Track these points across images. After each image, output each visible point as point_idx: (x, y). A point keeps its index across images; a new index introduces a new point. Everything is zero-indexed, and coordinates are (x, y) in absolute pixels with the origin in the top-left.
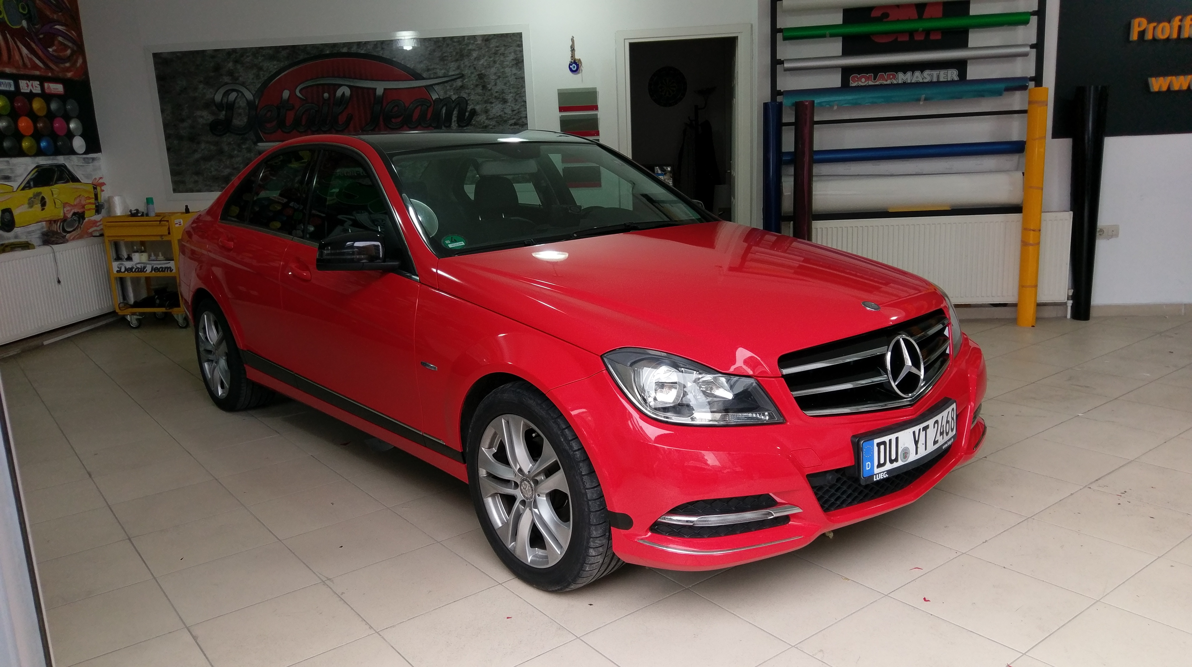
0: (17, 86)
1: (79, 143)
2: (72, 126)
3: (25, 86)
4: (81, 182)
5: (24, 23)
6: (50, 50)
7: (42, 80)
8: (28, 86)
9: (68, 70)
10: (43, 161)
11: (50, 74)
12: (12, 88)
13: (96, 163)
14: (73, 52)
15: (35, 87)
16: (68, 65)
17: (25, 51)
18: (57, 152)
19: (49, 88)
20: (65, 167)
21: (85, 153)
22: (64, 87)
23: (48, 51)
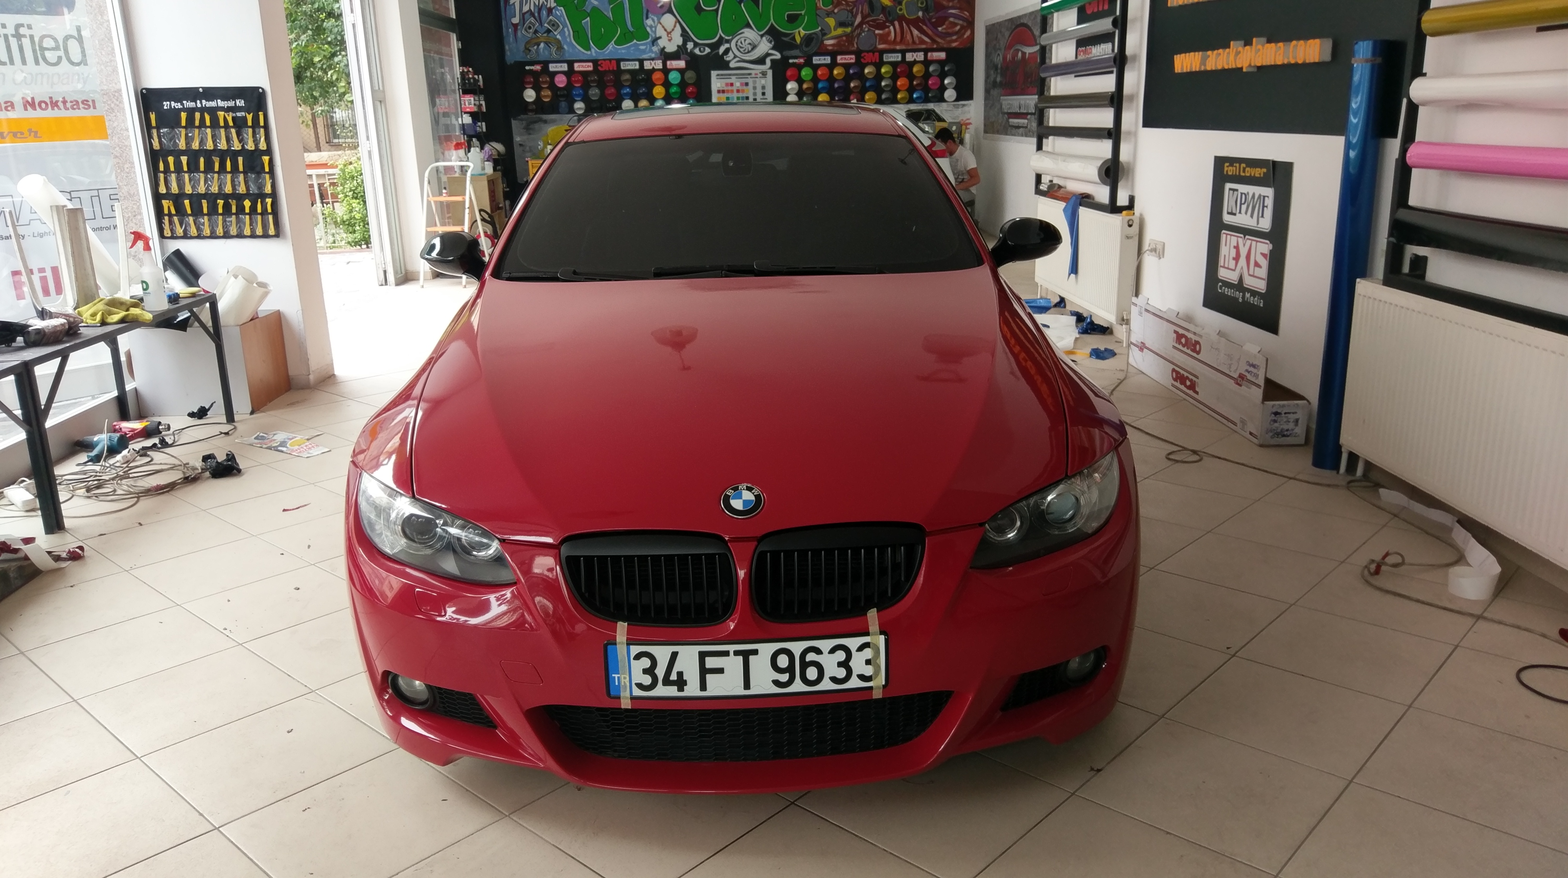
0: (904, 57)
1: (950, 94)
2: (946, 82)
3: (910, 57)
4: (945, 121)
5: (920, 14)
6: (940, 29)
7: (926, 51)
8: (913, 56)
9: (955, 41)
10: (913, 107)
11: (935, 46)
12: (900, 59)
13: (966, 108)
14: (962, 27)
15: (920, 56)
16: (954, 37)
17: (916, 32)
18: (927, 100)
19: (932, 55)
20: (934, 111)
21: (955, 101)
22: (947, 55)
23: (938, 30)
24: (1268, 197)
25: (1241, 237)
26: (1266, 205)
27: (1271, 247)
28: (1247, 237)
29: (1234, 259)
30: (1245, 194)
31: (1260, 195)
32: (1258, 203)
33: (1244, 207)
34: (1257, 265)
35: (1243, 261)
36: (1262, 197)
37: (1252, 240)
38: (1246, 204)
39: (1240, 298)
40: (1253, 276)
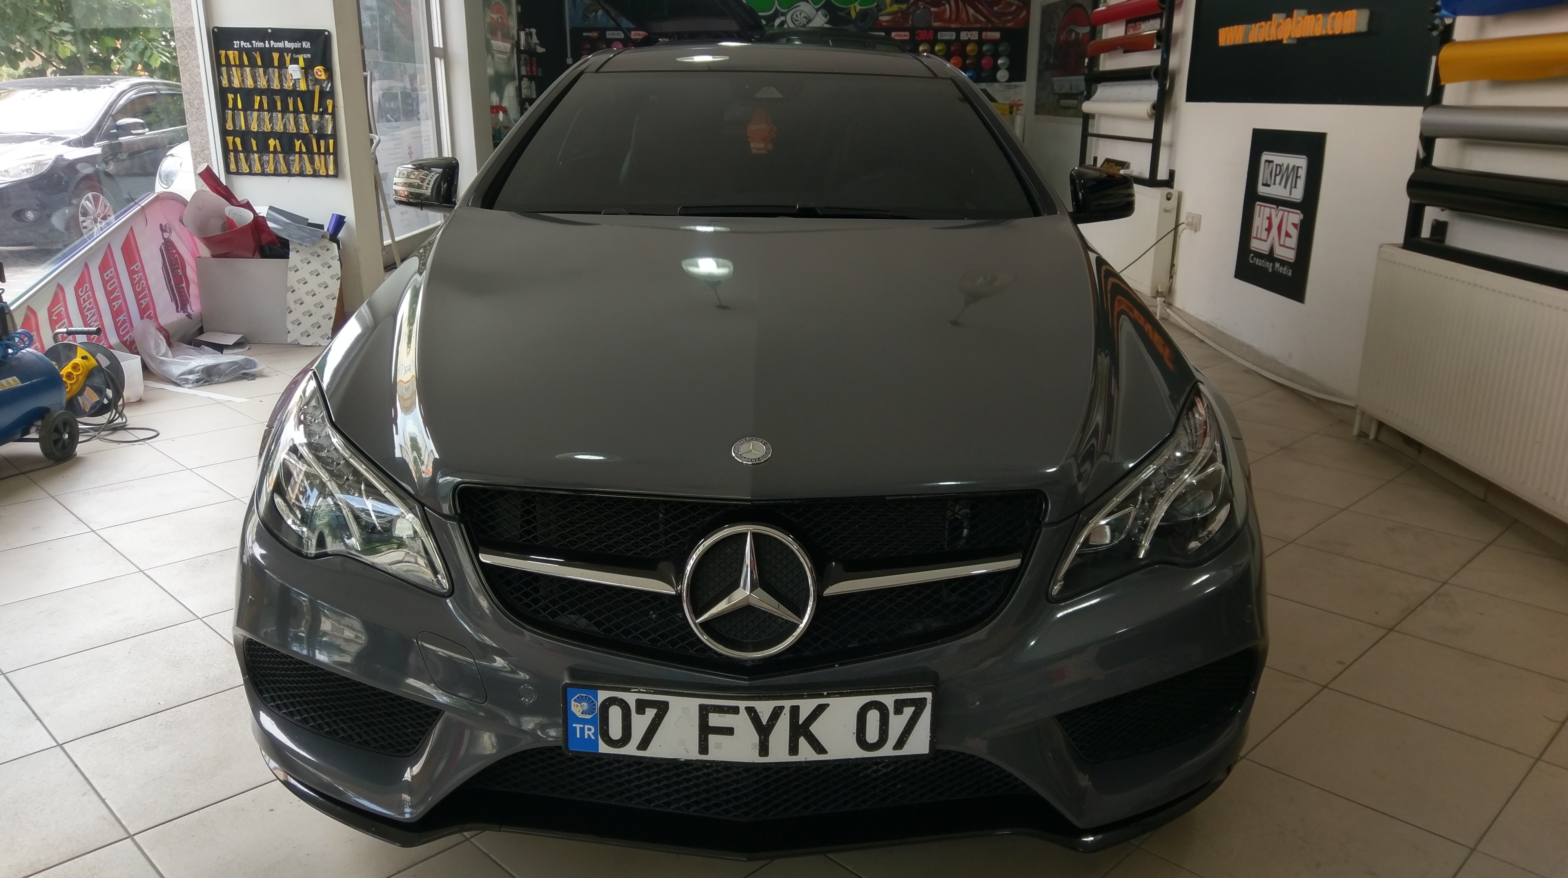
0: (958, 36)
1: (1003, 75)
2: (1000, 62)
3: (964, 36)
6: (996, 8)
7: (980, 31)
8: (967, 35)
9: (1009, 21)
11: (990, 26)
12: (954, 37)
13: (1018, 89)
14: (1019, 7)
15: (974, 35)
16: (1010, 18)
17: (971, 11)
19: (986, 34)
21: (1007, 81)
22: (1001, 35)
23: (994, 9)
24: (1301, 167)
25: (1274, 208)
26: (1299, 175)
27: (1302, 216)
28: (1280, 207)
29: (1266, 230)
30: (1280, 165)
31: (1294, 167)
32: (1292, 174)
33: (1278, 178)
34: (1288, 235)
35: (1274, 231)
36: (1296, 168)
37: (1284, 211)
38: (1280, 175)
39: (1270, 268)
40: (1283, 246)
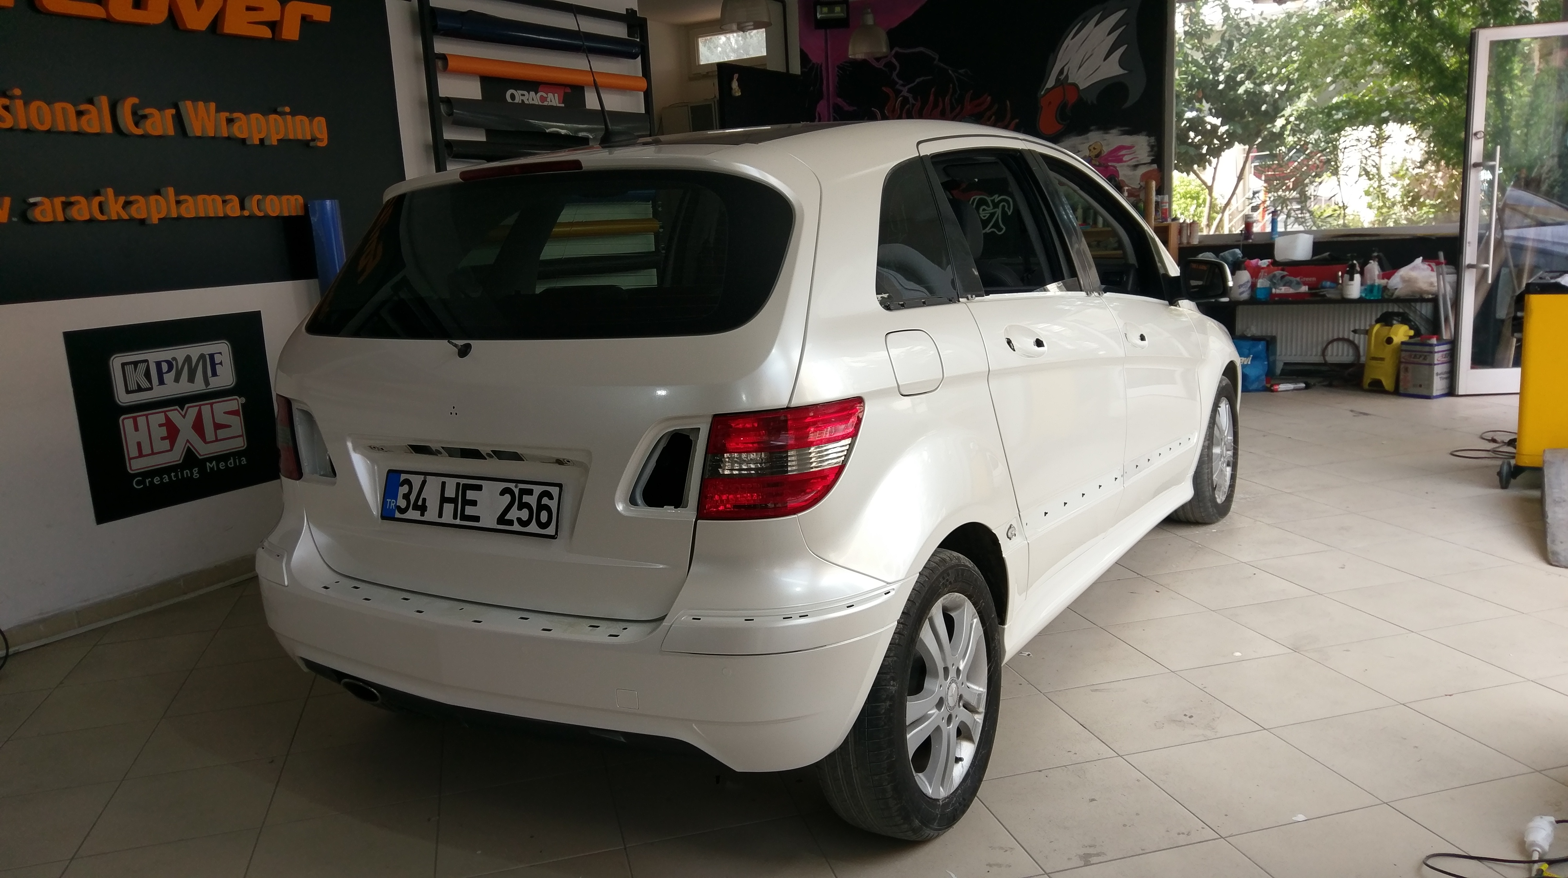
24: (220, 353)
25: (177, 409)
26: (216, 362)
27: (242, 400)
28: (187, 406)
29: (165, 438)
30: (167, 361)
31: (202, 356)
32: (199, 365)
33: (169, 377)
34: (218, 426)
35: (187, 434)
36: (207, 357)
37: (200, 406)
38: (173, 372)
39: (195, 474)
40: (217, 440)
